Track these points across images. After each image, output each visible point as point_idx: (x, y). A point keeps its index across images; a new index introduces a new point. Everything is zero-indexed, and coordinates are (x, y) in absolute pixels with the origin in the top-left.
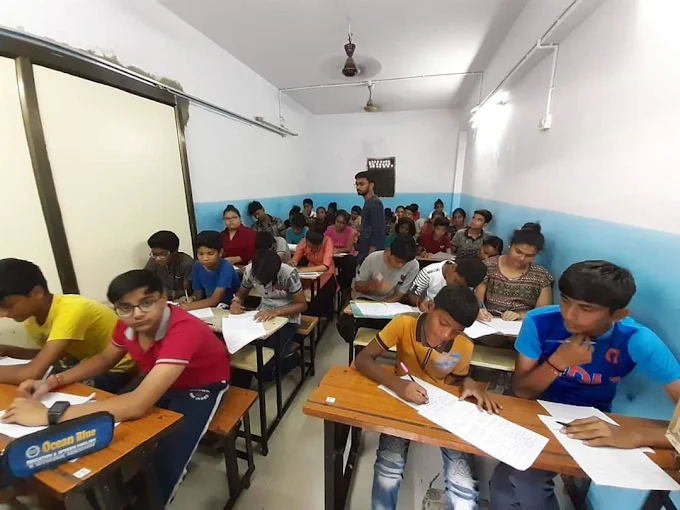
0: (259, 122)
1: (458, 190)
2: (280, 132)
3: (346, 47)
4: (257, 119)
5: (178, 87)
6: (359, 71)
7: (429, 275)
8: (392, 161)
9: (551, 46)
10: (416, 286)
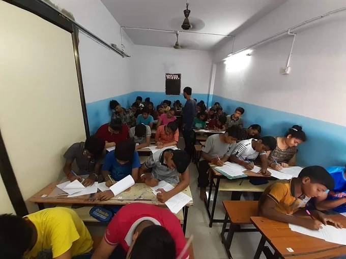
0: (113, 47)
1: (211, 93)
2: (122, 54)
3: (185, 12)
4: (113, 45)
5: (71, 17)
6: (191, 27)
7: (246, 147)
8: (179, 75)
9: (293, 34)
10: (238, 152)
